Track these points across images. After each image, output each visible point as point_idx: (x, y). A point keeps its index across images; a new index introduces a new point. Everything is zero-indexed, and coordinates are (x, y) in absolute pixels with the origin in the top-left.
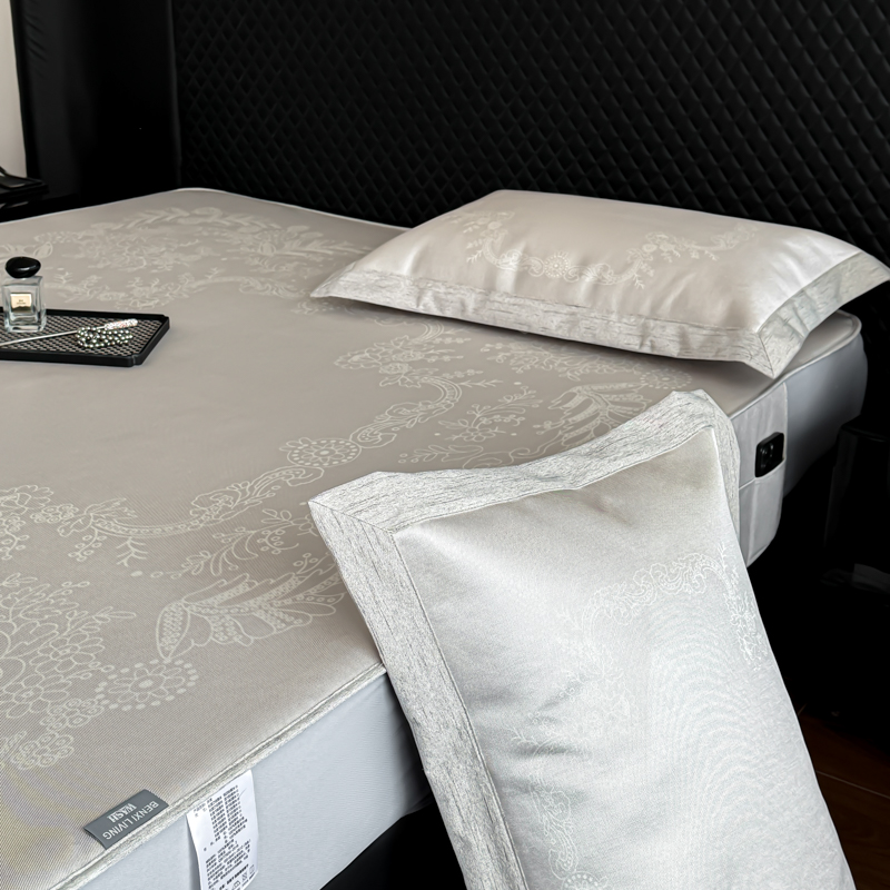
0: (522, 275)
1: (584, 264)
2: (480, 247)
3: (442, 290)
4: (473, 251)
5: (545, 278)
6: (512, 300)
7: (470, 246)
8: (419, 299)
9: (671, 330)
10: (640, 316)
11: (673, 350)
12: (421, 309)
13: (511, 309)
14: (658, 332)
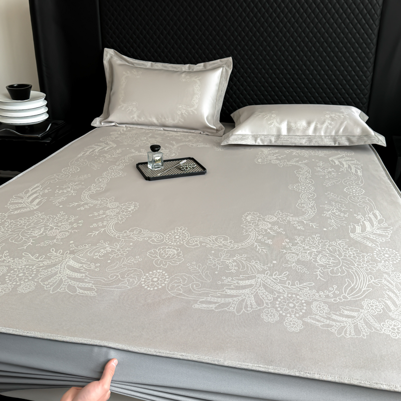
0: (289, 129)
1: (309, 123)
2: (273, 123)
3: (263, 137)
4: (271, 124)
5: (298, 129)
6: (288, 137)
7: (269, 122)
8: (256, 141)
9: (344, 138)
10: (332, 136)
11: (347, 144)
12: (257, 144)
13: (288, 139)
14: (340, 139)
